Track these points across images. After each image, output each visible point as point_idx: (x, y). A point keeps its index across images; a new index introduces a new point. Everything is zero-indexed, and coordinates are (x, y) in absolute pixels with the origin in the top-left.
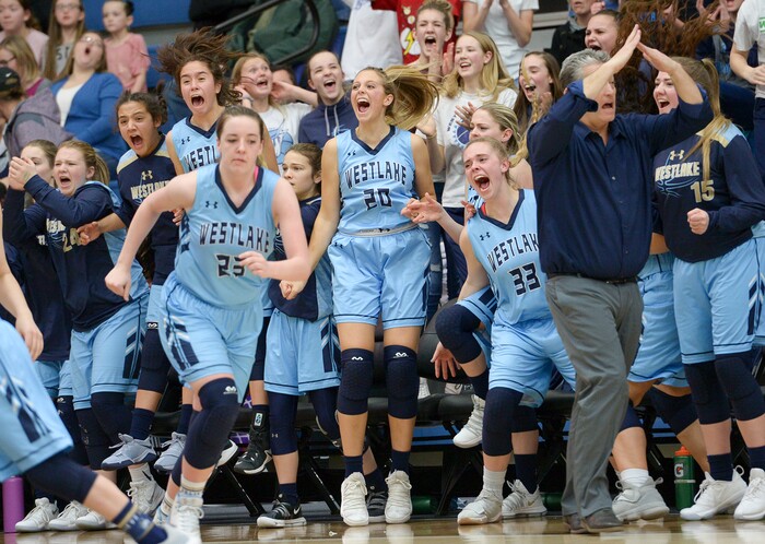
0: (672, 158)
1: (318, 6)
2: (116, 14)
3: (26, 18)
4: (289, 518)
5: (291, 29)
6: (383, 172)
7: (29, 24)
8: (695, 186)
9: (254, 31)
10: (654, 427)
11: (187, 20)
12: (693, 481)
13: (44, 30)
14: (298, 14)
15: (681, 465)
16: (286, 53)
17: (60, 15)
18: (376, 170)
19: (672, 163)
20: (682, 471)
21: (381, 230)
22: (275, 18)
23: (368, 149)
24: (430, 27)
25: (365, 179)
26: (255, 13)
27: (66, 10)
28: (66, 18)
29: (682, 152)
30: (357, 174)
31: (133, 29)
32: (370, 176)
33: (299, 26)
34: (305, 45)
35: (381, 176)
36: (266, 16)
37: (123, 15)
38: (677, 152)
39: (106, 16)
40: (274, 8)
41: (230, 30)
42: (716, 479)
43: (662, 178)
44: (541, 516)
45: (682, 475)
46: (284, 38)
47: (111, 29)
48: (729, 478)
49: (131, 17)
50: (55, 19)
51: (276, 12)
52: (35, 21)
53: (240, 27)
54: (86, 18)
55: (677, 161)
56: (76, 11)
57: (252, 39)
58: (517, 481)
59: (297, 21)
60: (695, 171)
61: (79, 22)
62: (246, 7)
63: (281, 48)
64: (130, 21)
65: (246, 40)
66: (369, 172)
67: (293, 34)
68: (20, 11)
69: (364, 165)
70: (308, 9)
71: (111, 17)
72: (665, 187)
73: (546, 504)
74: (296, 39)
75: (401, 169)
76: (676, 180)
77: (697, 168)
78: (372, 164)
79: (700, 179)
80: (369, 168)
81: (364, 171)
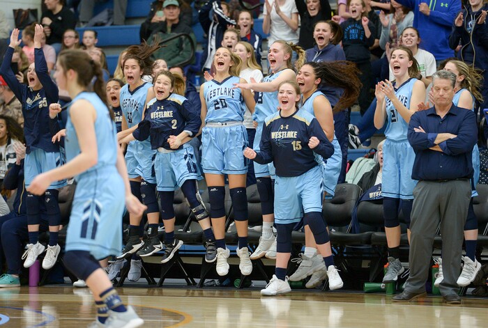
0: (282, 128)
2: (91, 38)
8: (293, 143)
18: (220, 92)
19: (282, 131)
21: (222, 124)
24: (229, 40)
25: (214, 96)
29: (288, 126)
30: (211, 94)
31: (97, 46)
32: (217, 94)
35: (222, 94)
37: (94, 38)
38: (285, 125)
39: (86, 37)
43: (276, 137)
47: (88, 45)
49: (97, 40)
55: (284, 130)
56: (73, 39)
72: (278, 142)
76: (284, 139)
77: (295, 135)
78: (218, 89)
79: (296, 140)
80: (216, 91)
81: (214, 93)
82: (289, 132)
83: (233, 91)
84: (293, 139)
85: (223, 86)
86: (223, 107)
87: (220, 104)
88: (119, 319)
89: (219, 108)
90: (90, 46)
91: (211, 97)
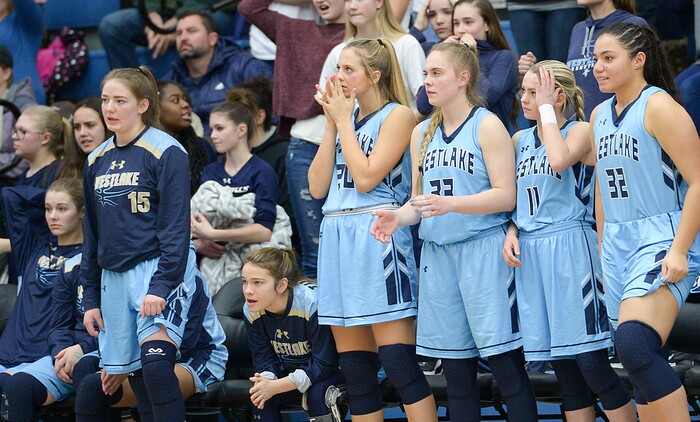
0: (112, 168)
8: (132, 196)
29: (123, 162)
38: (118, 162)
43: (101, 186)
55: (117, 170)
60: (134, 180)
72: (103, 195)
76: (115, 189)
77: (136, 178)
79: (137, 189)
82: (123, 174)
84: (131, 188)
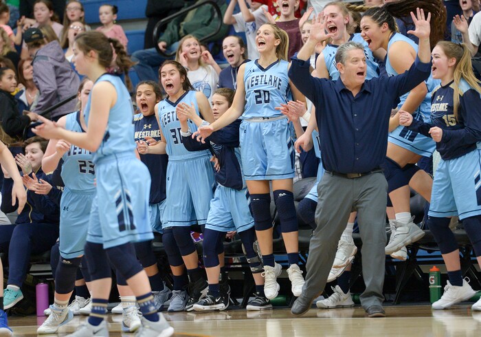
1: (221, 9)
3: (51, 15)
4: (213, 304)
5: (205, 22)
6: (267, 81)
7: (53, 19)
9: (183, 23)
10: (417, 255)
11: (144, 16)
12: (440, 286)
13: (61, 22)
14: (209, 13)
15: (433, 277)
16: (202, 36)
17: (69, 13)
18: (263, 80)
20: (433, 281)
21: (264, 118)
22: (196, 16)
23: (261, 68)
25: (257, 84)
26: (184, 13)
27: (72, 10)
28: (72, 15)
30: (252, 81)
31: (118, 22)
32: (259, 83)
33: (210, 20)
34: (213, 31)
35: (266, 83)
36: (191, 14)
37: (111, 14)
39: (101, 14)
40: (195, 10)
41: (170, 22)
42: (453, 285)
44: (351, 307)
45: (434, 283)
46: (202, 27)
47: (104, 22)
48: (461, 284)
49: (115, 15)
50: (67, 16)
51: (197, 11)
52: (57, 17)
53: (176, 20)
54: (85, 15)
55: (439, 101)
57: (182, 28)
58: (337, 286)
59: (208, 17)
60: (445, 108)
61: (81, 18)
62: (179, 9)
63: (200, 33)
64: (115, 17)
65: (179, 28)
66: (259, 80)
67: (207, 25)
68: (47, 11)
69: (257, 77)
70: (215, 10)
71: (104, 15)
73: (354, 300)
74: (209, 28)
75: (278, 80)
76: (437, 113)
78: (262, 76)
79: (447, 114)
80: (260, 78)
81: (257, 80)
82: (441, 104)
83: (280, 80)
84: (444, 113)
85: (268, 73)
86: (266, 102)
87: (263, 96)
88: (151, 328)
89: (260, 102)
90: (107, 24)
91: (252, 85)
